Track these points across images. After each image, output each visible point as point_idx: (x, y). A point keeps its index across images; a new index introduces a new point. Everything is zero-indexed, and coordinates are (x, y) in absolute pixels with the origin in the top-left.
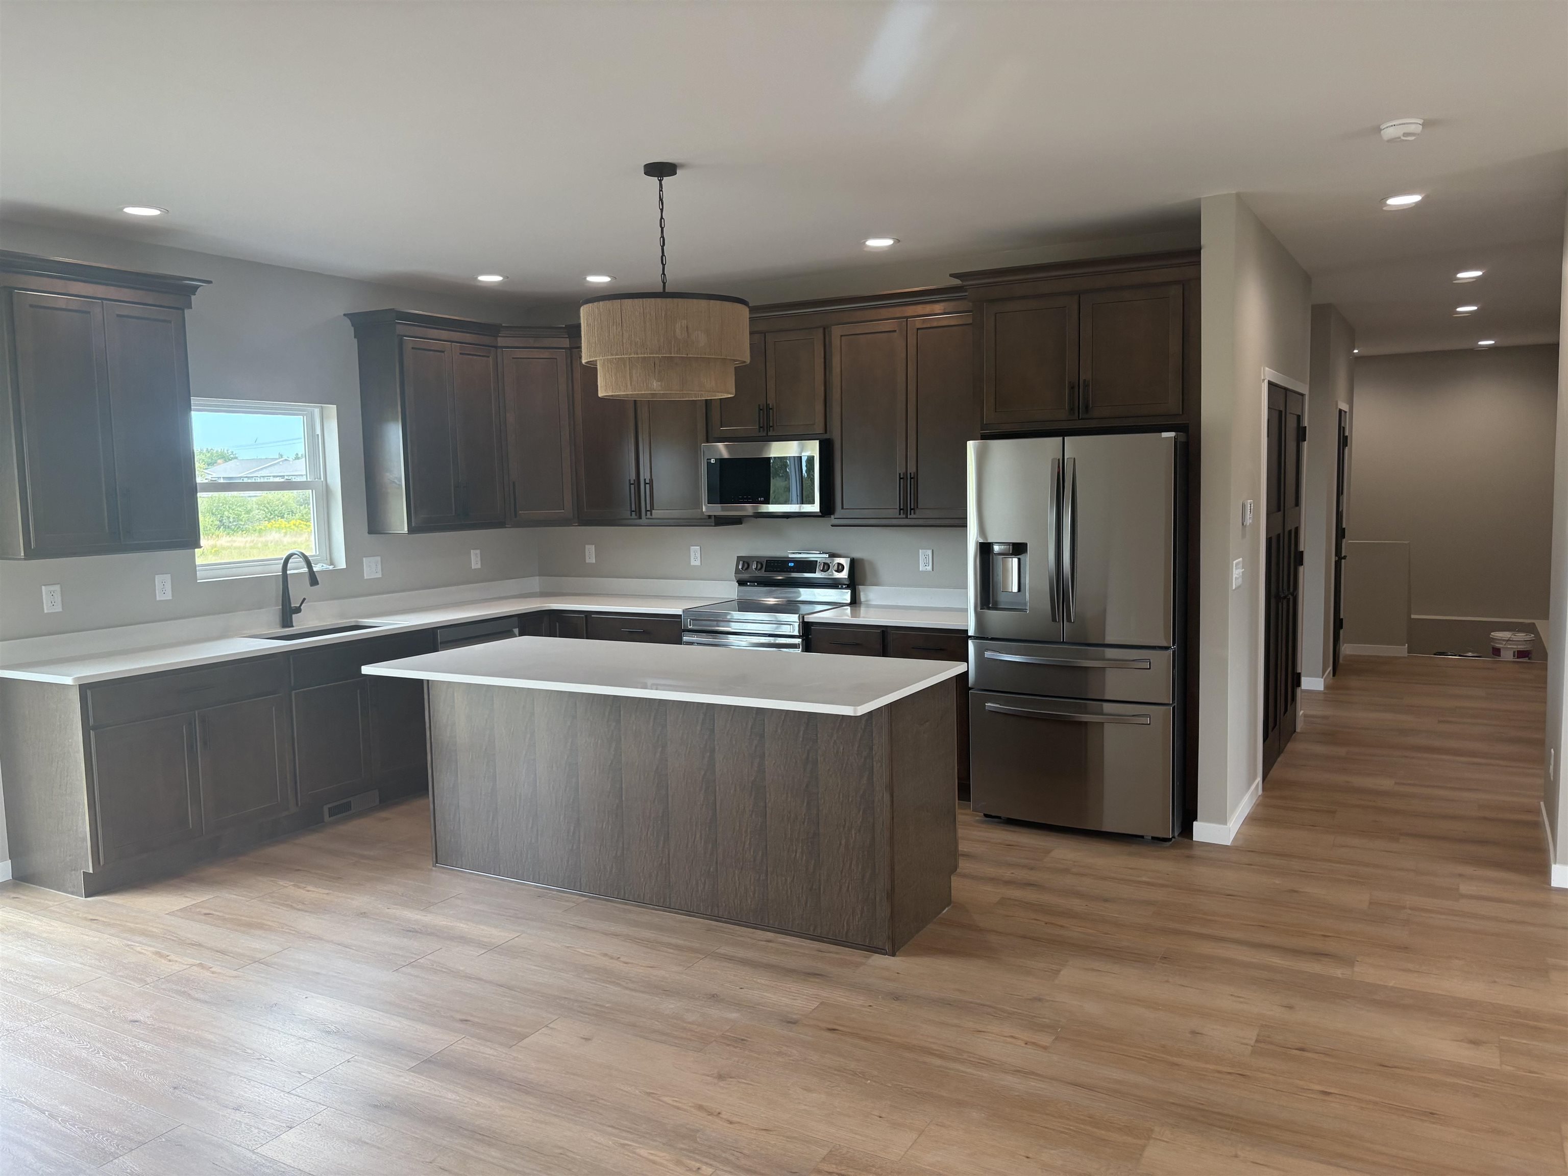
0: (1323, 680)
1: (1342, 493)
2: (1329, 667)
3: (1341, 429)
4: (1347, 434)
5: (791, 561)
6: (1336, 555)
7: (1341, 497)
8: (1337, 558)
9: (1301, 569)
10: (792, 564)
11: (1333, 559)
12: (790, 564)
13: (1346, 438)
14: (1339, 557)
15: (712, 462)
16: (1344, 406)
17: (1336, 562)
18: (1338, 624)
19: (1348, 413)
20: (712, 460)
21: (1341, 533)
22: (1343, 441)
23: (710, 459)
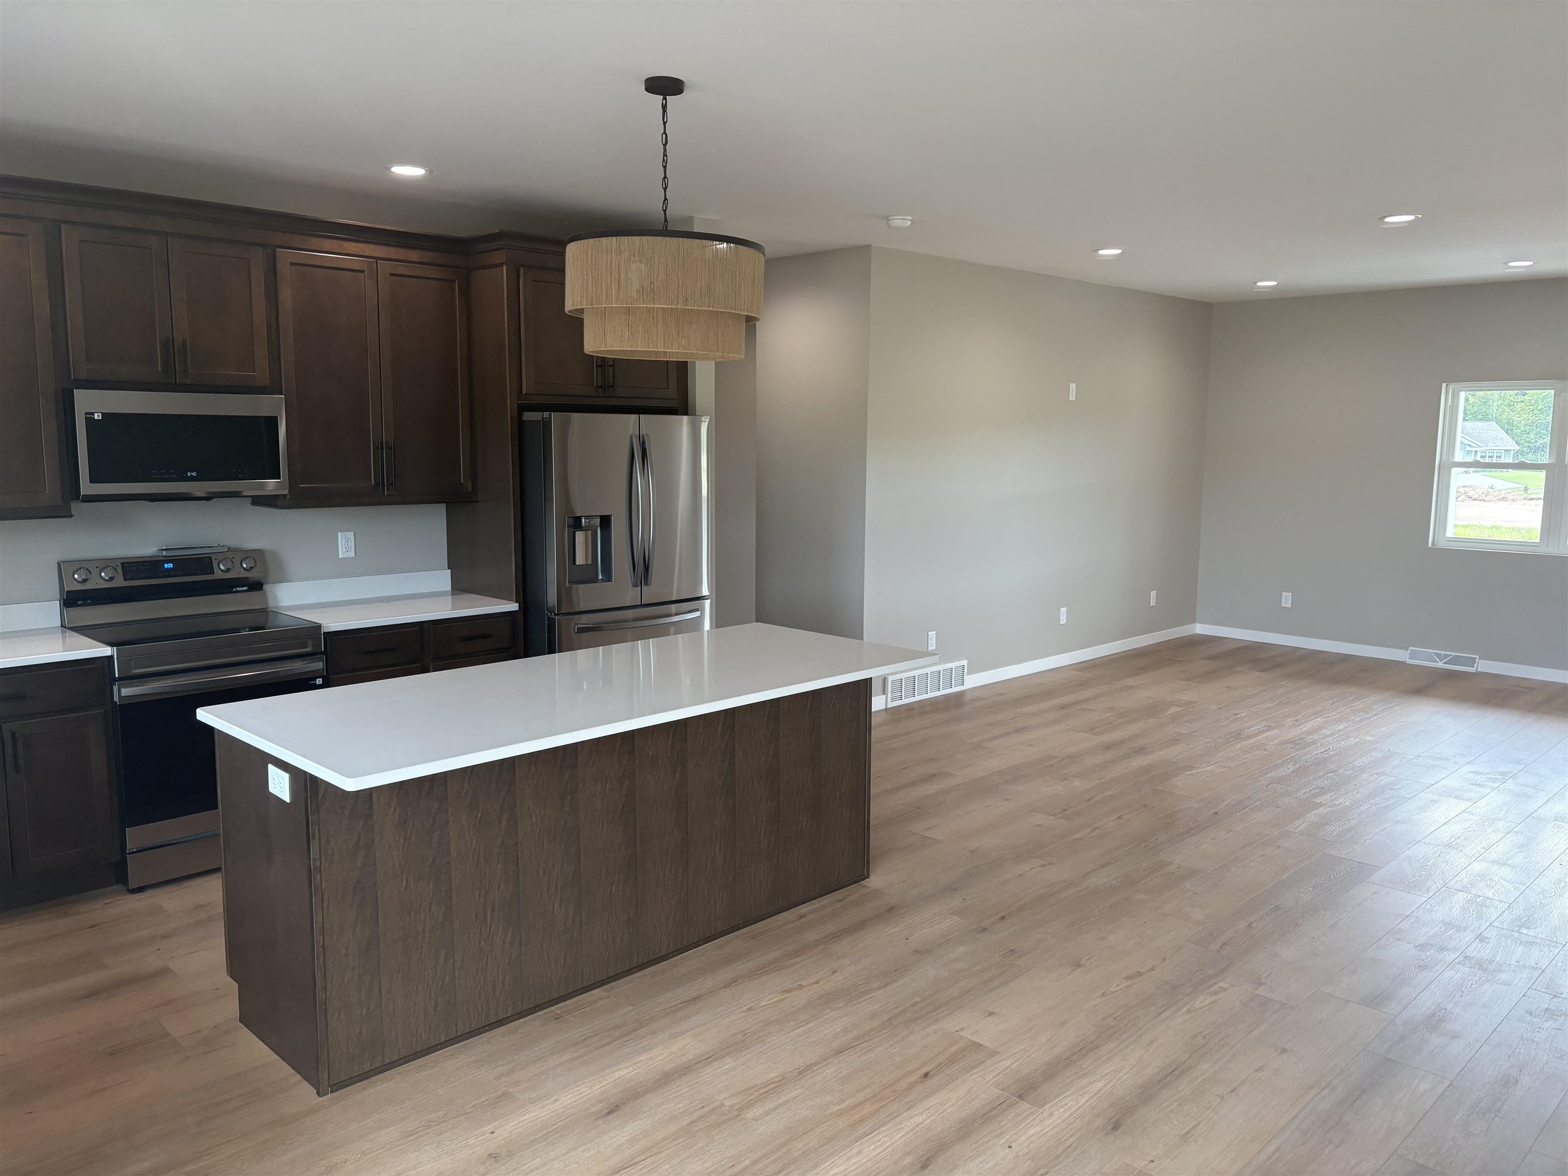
5: (168, 562)
10: (171, 565)
12: (166, 566)
15: (96, 418)
20: (96, 414)
23: (93, 414)
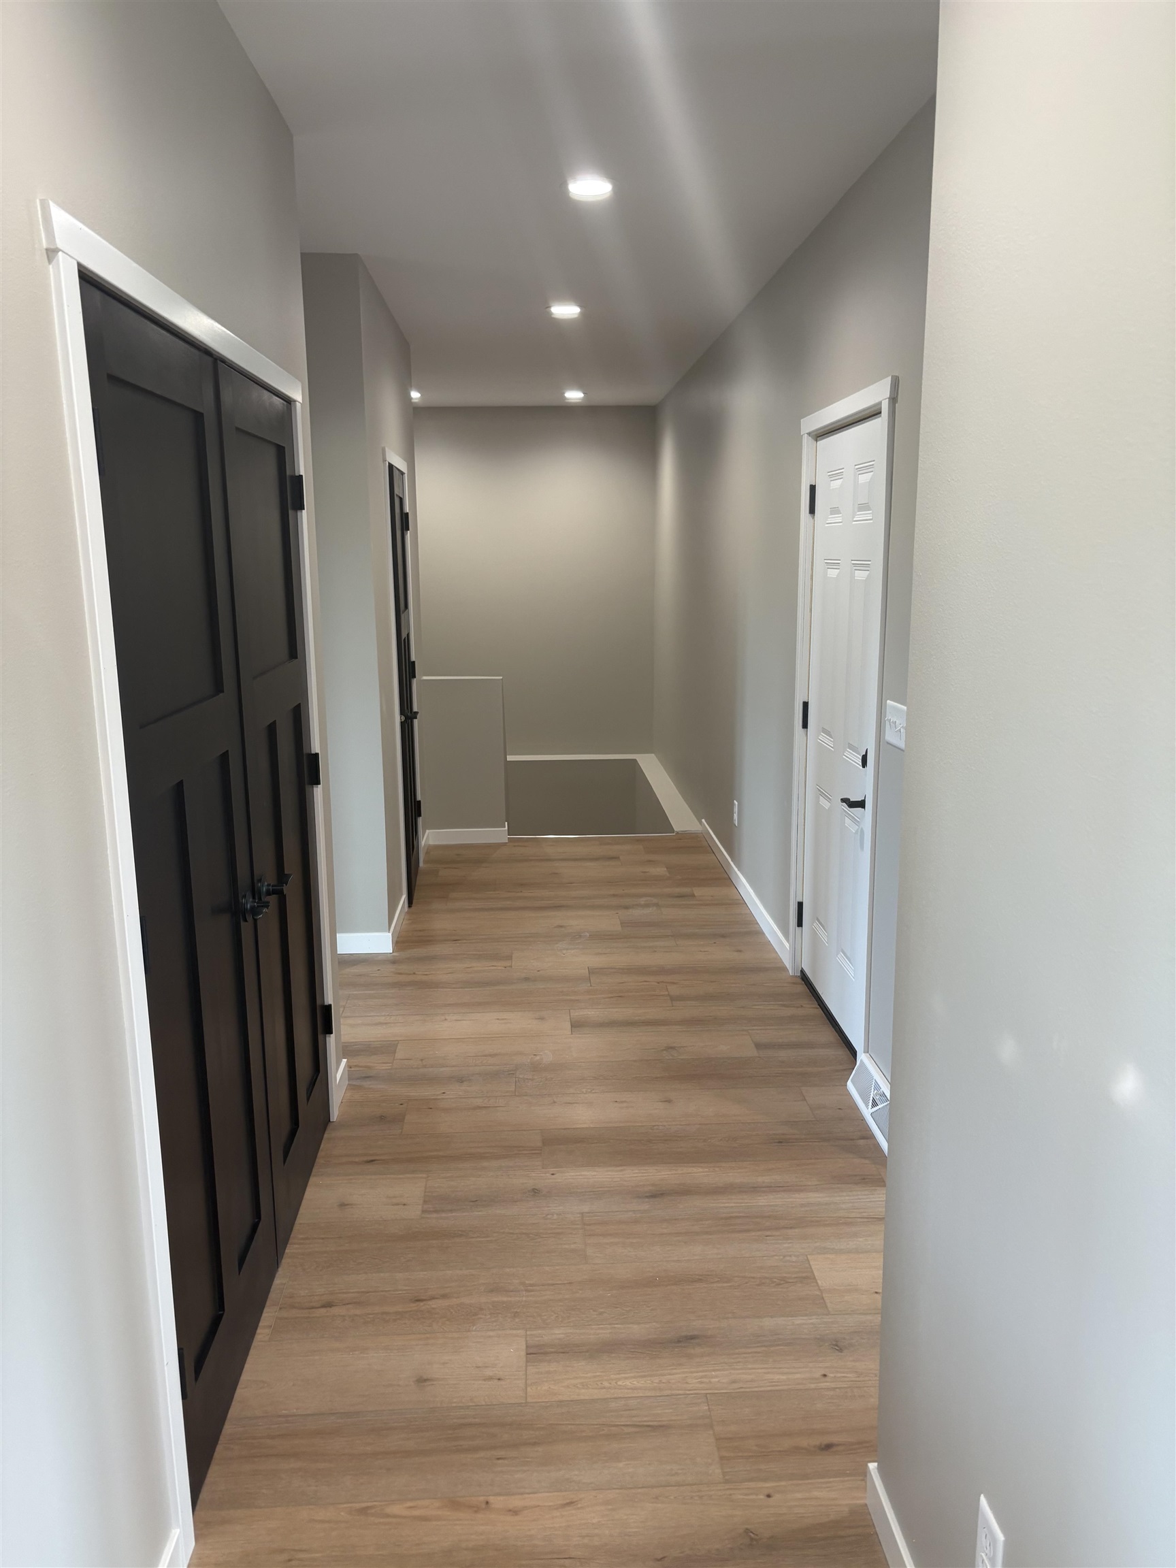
0: (390, 934)
1: (406, 606)
2: (402, 895)
3: (396, 501)
4: (407, 509)
6: (402, 712)
7: (403, 616)
8: (403, 718)
9: (318, 791)
11: (398, 719)
13: (405, 518)
14: (408, 715)
16: (400, 464)
17: (402, 724)
18: (413, 809)
19: (406, 475)
21: (407, 670)
22: (401, 522)
